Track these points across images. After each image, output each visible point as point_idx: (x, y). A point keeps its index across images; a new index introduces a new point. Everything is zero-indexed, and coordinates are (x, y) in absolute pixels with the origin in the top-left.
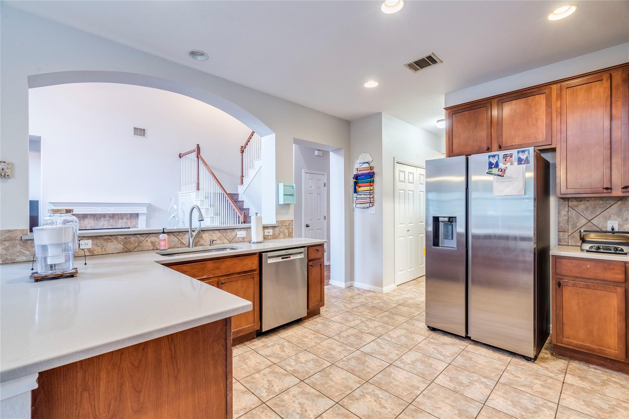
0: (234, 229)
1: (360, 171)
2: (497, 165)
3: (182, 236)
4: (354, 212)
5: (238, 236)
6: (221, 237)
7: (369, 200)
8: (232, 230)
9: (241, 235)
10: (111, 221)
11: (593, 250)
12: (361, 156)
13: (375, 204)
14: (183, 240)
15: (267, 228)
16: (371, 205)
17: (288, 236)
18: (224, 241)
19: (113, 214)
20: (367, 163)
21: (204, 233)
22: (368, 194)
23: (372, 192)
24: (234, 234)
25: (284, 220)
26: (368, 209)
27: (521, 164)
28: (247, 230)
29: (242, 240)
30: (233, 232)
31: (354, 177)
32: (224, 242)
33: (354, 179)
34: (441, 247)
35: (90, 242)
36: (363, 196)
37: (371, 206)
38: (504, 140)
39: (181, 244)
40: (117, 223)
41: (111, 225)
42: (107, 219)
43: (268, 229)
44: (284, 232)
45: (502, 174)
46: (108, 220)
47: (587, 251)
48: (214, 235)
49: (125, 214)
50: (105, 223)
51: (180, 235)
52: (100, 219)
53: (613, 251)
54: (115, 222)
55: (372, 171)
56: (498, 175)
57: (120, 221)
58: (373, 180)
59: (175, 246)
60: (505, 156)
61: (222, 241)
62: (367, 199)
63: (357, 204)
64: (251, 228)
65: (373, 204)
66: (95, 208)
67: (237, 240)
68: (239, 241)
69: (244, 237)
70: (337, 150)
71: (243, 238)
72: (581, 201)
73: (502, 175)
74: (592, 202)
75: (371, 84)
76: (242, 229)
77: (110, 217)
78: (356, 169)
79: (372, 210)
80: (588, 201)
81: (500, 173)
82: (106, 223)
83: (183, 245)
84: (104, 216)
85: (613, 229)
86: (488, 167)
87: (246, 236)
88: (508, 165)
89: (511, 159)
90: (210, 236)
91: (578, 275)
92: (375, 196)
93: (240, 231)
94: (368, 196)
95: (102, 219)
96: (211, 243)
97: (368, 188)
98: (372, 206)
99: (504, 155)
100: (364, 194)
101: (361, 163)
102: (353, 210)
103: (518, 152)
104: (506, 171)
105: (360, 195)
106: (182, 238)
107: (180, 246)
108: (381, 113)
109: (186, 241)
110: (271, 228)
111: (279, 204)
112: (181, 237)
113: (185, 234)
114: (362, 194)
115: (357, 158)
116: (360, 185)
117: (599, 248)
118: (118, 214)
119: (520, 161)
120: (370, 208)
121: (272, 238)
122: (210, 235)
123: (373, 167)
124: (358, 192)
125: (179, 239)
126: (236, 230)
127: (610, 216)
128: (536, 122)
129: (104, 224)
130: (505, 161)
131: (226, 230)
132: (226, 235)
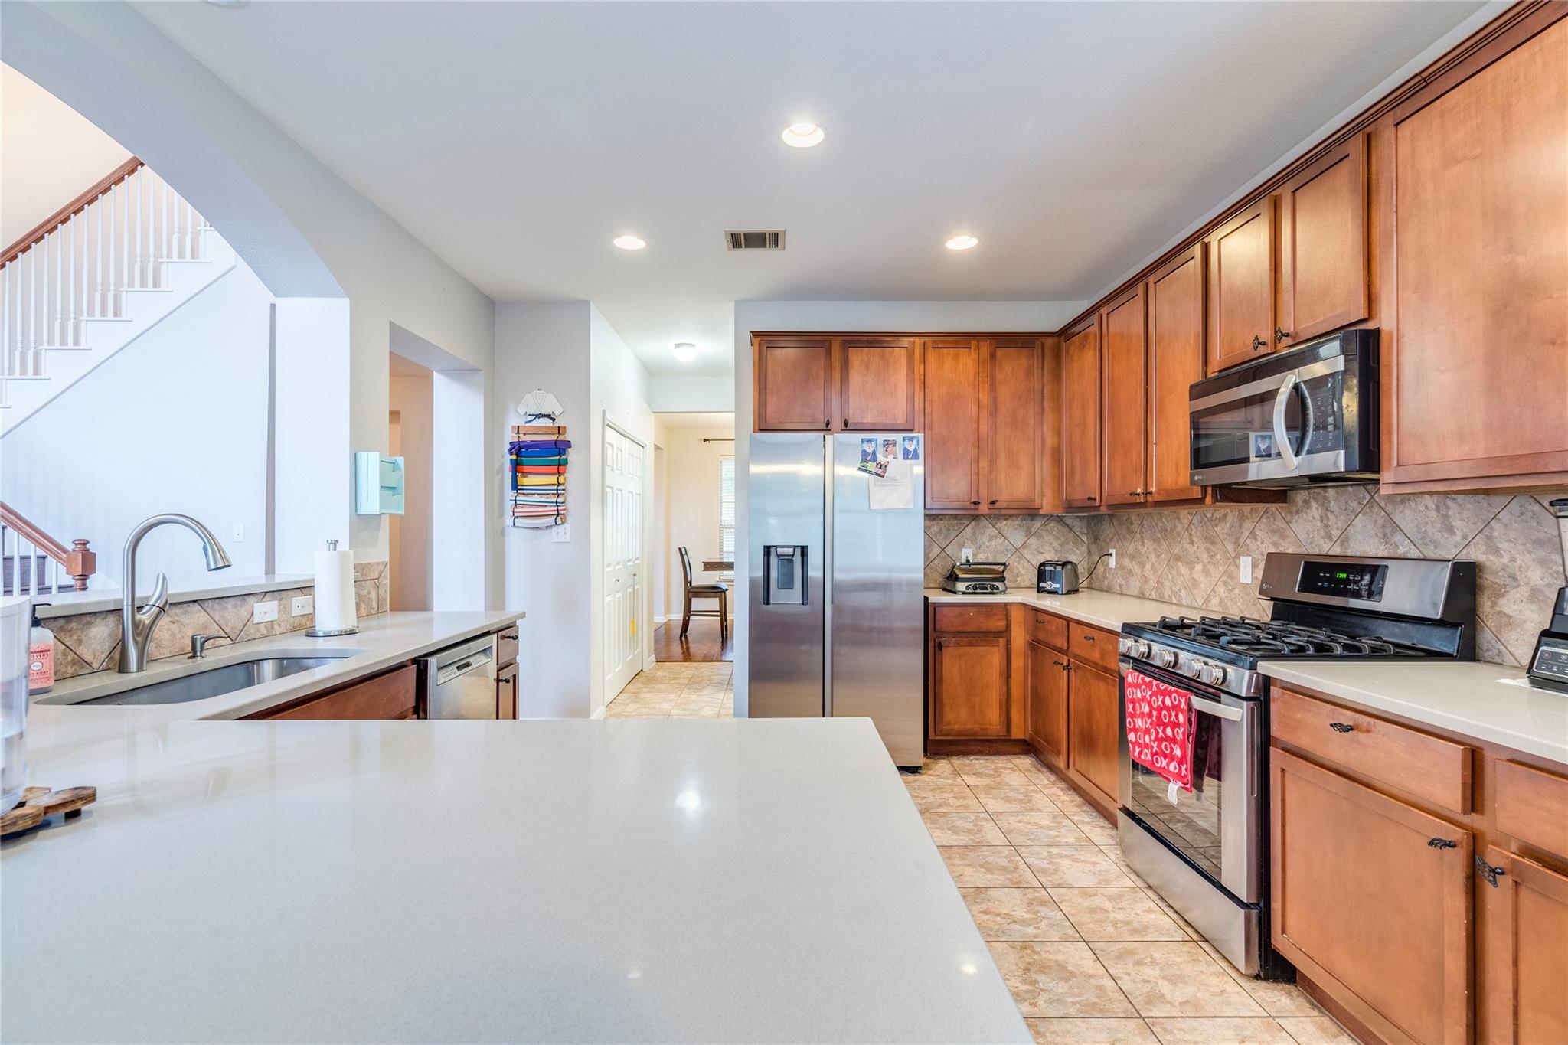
0: (246, 597)
1: (524, 434)
2: (874, 458)
3: (79, 632)
4: (506, 539)
5: (257, 619)
6: (206, 627)
7: (556, 508)
8: (238, 601)
9: (265, 613)
11: (970, 591)
12: (528, 397)
13: (569, 518)
14: (81, 648)
16: (559, 521)
17: (376, 609)
20: (549, 416)
22: (553, 494)
23: (564, 490)
24: (244, 612)
25: (369, 564)
26: (548, 531)
27: (908, 459)
28: (279, 598)
29: (265, 632)
30: (242, 605)
31: (511, 450)
33: (511, 454)
34: (774, 604)
36: (536, 498)
37: (560, 524)
38: (851, 412)
39: (74, 664)
44: (369, 598)
45: (881, 472)
47: (964, 593)
48: (185, 620)
51: (69, 631)
53: (989, 590)
55: (561, 438)
56: (877, 474)
58: (567, 459)
60: (886, 443)
62: (546, 506)
63: (517, 517)
64: (313, 586)
65: (565, 519)
67: (252, 631)
68: (258, 635)
69: (271, 621)
70: (454, 370)
71: (268, 625)
72: (934, 519)
73: (882, 474)
74: (946, 523)
75: (630, 242)
76: (268, 594)
78: (513, 427)
79: (562, 533)
80: (941, 520)
81: (879, 471)
83: (82, 667)
85: (968, 561)
86: (860, 460)
87: (279, 618)
88: (890, 458)
89: (894, 448)
90: (173, 627)
91: (961, 629)
92: (569, 500)
93: (261, 602)
94: (550, 498)
96: (198, 648)
97: (553, 479)
98: (563, 523)
99: (884, 441)
100: (538, 494)
101: (529, 415)
102: (503, 533)
103: (904, 439)
104: (887, 468)
105: (524, 494)
106: (80, 642)
107: (70, 670)
108: (589, 302)
109: (94, 651)
111: (359, 513)
112: (75, 637)
113: (90, 623)
114: (534, 494)
115: (518, 403)
116: (526, 469)
117: (975, 587)
119: (906, 454)
120: (555, 529)
122: (173, 623)
123: (565, 428)
124: (519, 487)
125: (68, 644)
126: (251, 600)
127: (964, 543)
128: (896, 390)
130: (887, 451)
131: (222, 601)
132: (223, 617)
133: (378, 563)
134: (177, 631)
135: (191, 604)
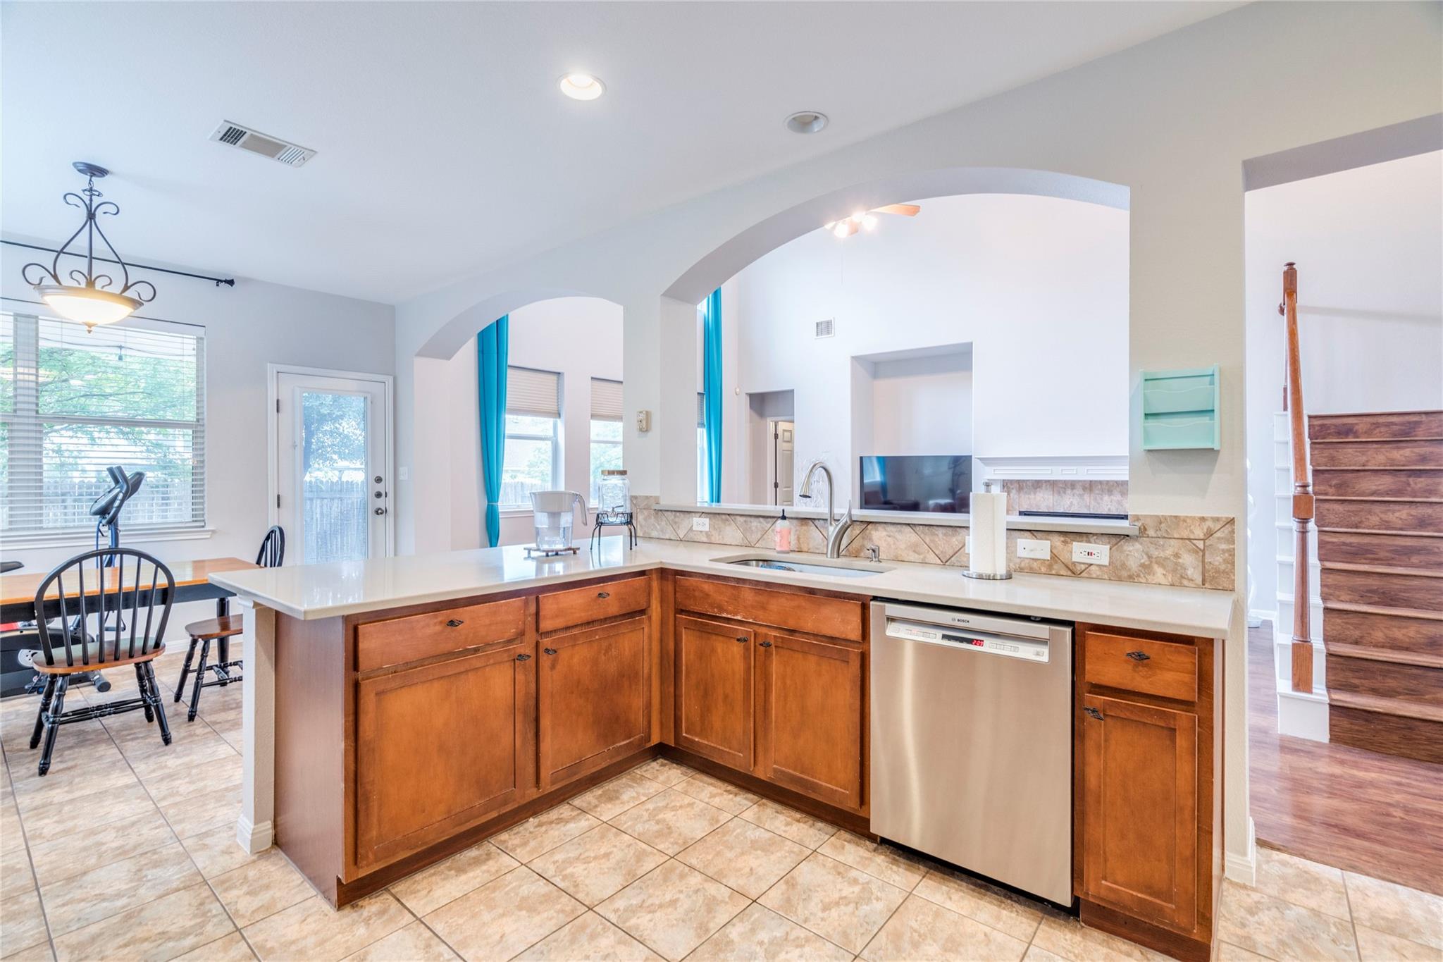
0: (958, 529)
6: (918, 546)
8: (950, 531)
10: (1086, 497)
15: (1085, 539)
18: (925, 557)
19: (1091, 481)
21: (876, 530)
25: (1176, 517)
30: (953, 535)
32: (927, 561)
35: (706, 521)
40: (1099, 504)
41: (1086, 506)
42: (1078, 493)
43: (1089, 542)
44: (1177, 564)
46: (1081, 496)
48: (898, 536)
49: (1116, 482)
50: (1075, 502)
52: (1065, 493)
54: (1095, 499)
57: (1106, 498)
59: (817, 549)
61: (922, 557)
66: (1075, 468)
77: (1084, 489)
82: (1075, 500)
84: (1072, 485)
90: (889, 539)
95: (1069, 491)
110: (1105, 539)
118: (1101, 482)
121: (1106, 577)
122: (889, 536)
129: (1071, 503)
131: (931, 528)
132: (933, 541)
133: (1203, 519)
134: (892, 543)
135: (904, 526)
